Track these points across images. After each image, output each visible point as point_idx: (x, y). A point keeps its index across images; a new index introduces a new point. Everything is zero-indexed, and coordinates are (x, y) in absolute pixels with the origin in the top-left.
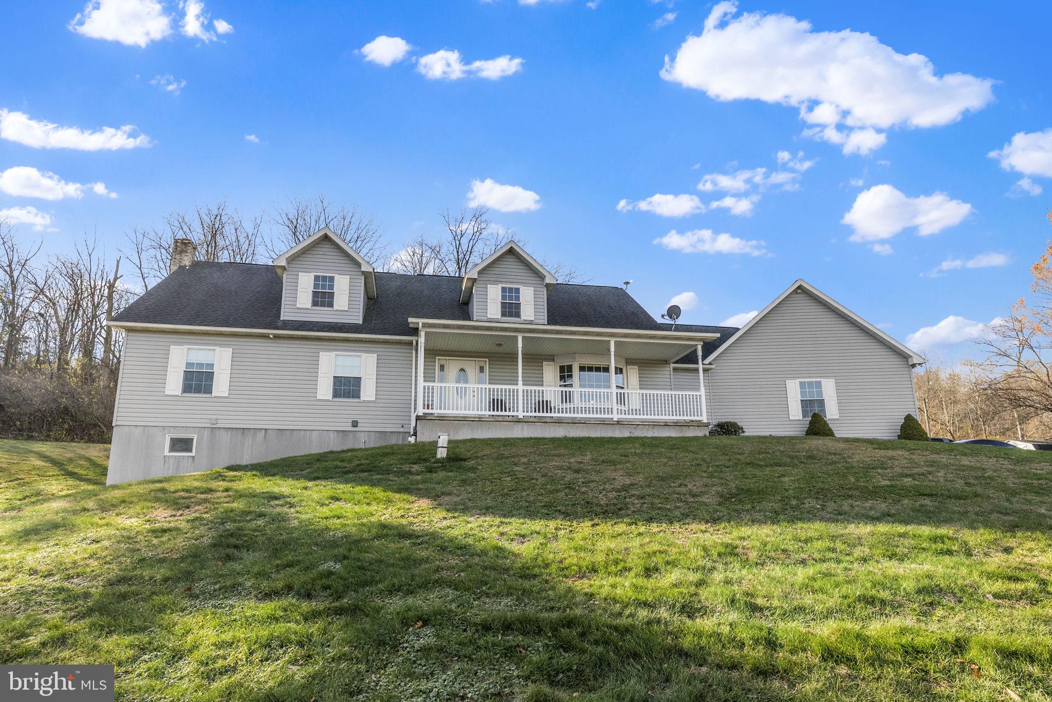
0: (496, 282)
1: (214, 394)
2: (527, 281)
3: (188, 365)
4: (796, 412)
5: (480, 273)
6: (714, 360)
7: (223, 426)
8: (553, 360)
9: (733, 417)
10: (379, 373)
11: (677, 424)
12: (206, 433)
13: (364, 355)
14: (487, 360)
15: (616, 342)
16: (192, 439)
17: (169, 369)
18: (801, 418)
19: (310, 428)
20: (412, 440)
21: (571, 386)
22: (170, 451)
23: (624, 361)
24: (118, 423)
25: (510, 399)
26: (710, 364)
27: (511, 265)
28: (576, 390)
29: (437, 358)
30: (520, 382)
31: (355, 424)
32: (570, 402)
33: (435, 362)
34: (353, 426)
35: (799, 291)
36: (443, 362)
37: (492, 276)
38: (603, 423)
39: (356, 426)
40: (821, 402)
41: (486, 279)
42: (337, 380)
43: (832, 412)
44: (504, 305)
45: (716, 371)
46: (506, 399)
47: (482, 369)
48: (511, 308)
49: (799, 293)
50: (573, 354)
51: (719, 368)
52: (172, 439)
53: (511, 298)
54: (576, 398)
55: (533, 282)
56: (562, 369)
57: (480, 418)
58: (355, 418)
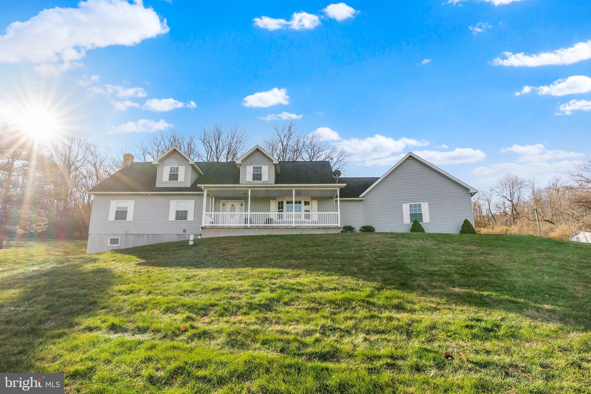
0: (250, 165)
1: (127, 220)
2: (264, 163)
3: (118, 208)
4: (407, 220)
5: (242, 161)
6: (365, 195)
7: (131, 233)
8: (275, 199)
9: (371, 223)
10: (196, 208)
11: (323, 228)
12: (124, 236)
13: (189, 201)
14: (244, 200)
15: (295, 190)
16: (119, 239)
17: (110, 210)
18: (410, 223)
19: (166, 233)
20: (199, 237)
21: (282, 211)
22: (110, 244)
23: (310, 198)
24: (91, 233)
25: (254, 218)
26: (363, 197)
27: (258, 156)
28: (285, 213)
29: (221, 201)
30: (249, 210)
31: (185, 231)
32: (281, 219)
33: (220, 202)
34: (184, 232)
35: (410, 158)
36: (224, 203)
37: (249, 162)
38: (287, 228)
39: (185, 232)
40: (421, 215)
41: (246, 163)
42: (177, 212)
43: (426, 219)
44: (254, 175)
45: (366, 201)
46: (252, 218)
47: (242, 205)
48: (257, 176)
49: (411, 159)
50: (284, 196)
51: (366, 199)
52: (111, 239)
53: (257, 171)
54: (285, 217)
55: (268, 163)
56: (279, 203)
57: (229, 227)
58: (185, 228)
